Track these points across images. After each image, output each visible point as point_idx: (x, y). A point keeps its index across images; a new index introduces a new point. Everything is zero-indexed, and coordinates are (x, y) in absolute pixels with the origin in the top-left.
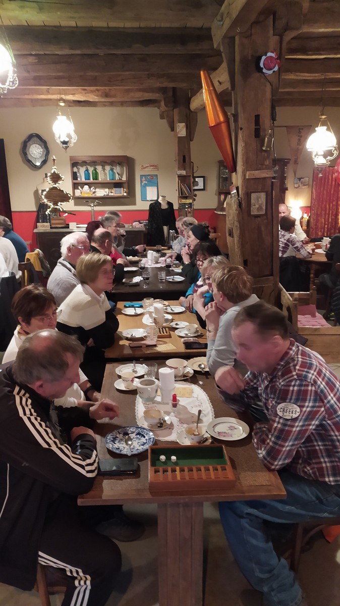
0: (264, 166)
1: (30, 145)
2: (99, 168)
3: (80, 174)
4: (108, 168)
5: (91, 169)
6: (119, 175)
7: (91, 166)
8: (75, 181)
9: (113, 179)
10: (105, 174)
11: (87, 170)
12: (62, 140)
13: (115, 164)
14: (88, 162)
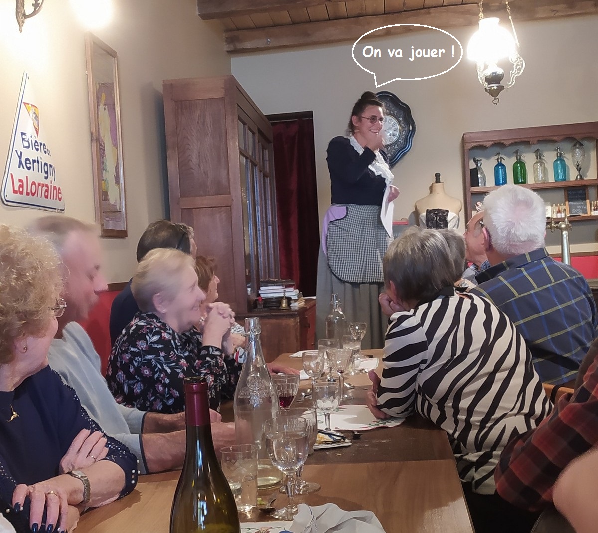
2: (529, 158)
3: (482, 173)
4: (550, 156)
5: (509, 163)
6: (579, 169)
7: (509, 156)
8: (475, 189)
9: (564, 180)
10: (545, 170)
11: (500, 165)
12: (489, 73)
13: (568, 145)
14: (507, 143)
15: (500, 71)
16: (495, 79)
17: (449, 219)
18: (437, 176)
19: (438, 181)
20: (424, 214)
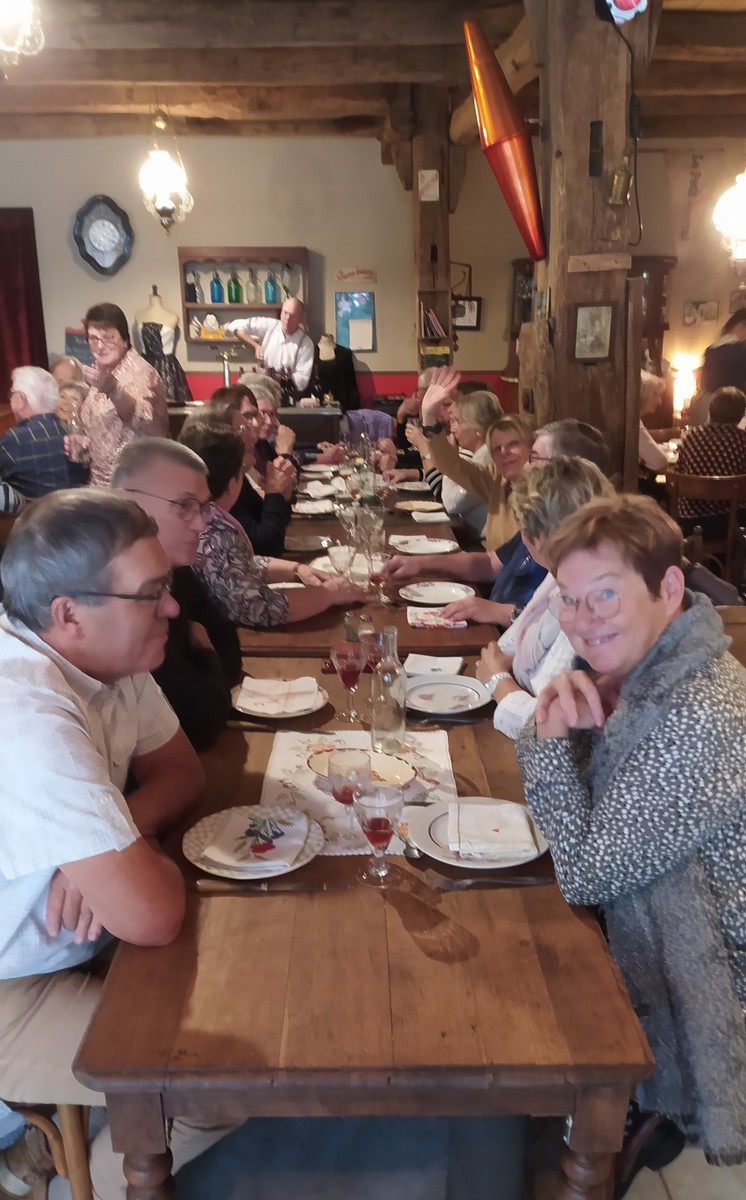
0: (610, 244)
1: (91, 222)
2: (244, 277)
3: (200, 288)
4: (263, 276)
5: (226, 278)
7: (226, 271)
8: (190, 305)
9: (273, 302)
10: (257, 290)
11: (217, 281)
12: (159, 207)
13: (279, 267)
14: (218, 260)
15: (170, 205)
16: (165, 213)
17: (162, 333)
18: (155, 288)
19: (155, 293)
20: (140, 326)
